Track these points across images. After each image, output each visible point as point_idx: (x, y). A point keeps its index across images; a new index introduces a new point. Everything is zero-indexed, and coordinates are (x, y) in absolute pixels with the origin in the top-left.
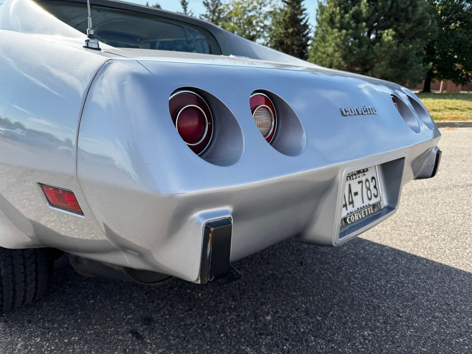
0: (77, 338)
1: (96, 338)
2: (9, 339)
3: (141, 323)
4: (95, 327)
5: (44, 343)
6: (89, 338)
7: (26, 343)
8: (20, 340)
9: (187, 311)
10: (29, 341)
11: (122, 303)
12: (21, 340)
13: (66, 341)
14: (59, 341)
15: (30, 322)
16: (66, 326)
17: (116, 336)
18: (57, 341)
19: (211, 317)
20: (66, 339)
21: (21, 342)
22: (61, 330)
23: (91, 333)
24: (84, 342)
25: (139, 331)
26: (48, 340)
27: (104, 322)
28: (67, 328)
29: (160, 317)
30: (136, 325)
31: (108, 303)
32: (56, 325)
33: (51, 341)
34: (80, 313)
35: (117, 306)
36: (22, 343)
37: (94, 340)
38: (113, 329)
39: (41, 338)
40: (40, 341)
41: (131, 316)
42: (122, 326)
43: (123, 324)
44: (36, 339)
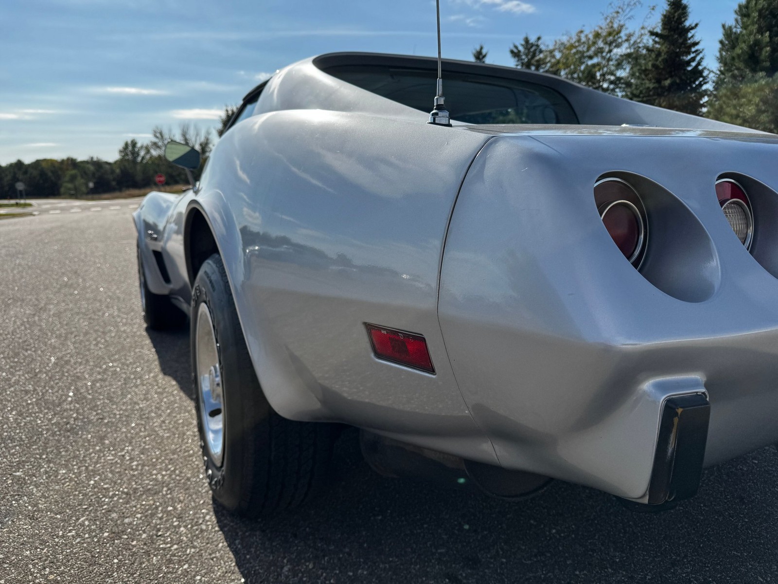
0: (365, 573)
1: (394, 577)
2: (271, 558)
3: (461, 565)
4: (391, 559)
5: (320, 572)
6: (383, 575)
7: (295, 567)
8: (285, 561)
9: (536, 556)
10: (298, 565)
11: (425, 526)
12: (287, 562)
13: (351, 574)
14: (341, 572)
15: (295, 536)
16: (347, 550)
17: (424, 579)
18: (338, 572)
19: (580, 572)
20: (350, 571)
21: (287, 565)
22: (341, 556)
23: (385, 567)
24: (376, 579)
25: (460, 577)
26: (324, 569)
27: (403, 553)
28: (349, 554)
29: (491, 558)
30: (453, 566)
31: (405, 523)
32: (332, 547)
33: (328, 571)
34: (364, 533)
35: (419, 531)
36: (289, 566)
37: (392, 579)
38: (418, 566)
39: (314, 564)
40: (313, 568)
41: (443, 551)
42: (431, 564)
43: (433, 561)
44: (307, 564)
